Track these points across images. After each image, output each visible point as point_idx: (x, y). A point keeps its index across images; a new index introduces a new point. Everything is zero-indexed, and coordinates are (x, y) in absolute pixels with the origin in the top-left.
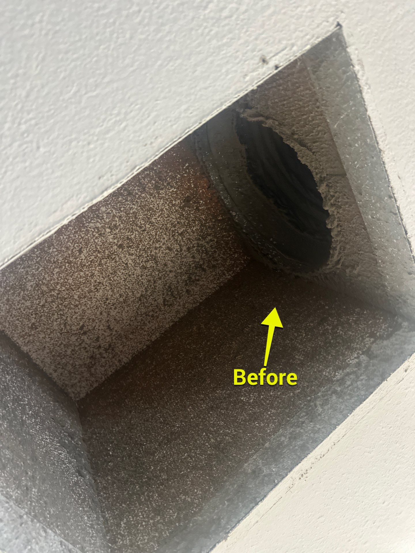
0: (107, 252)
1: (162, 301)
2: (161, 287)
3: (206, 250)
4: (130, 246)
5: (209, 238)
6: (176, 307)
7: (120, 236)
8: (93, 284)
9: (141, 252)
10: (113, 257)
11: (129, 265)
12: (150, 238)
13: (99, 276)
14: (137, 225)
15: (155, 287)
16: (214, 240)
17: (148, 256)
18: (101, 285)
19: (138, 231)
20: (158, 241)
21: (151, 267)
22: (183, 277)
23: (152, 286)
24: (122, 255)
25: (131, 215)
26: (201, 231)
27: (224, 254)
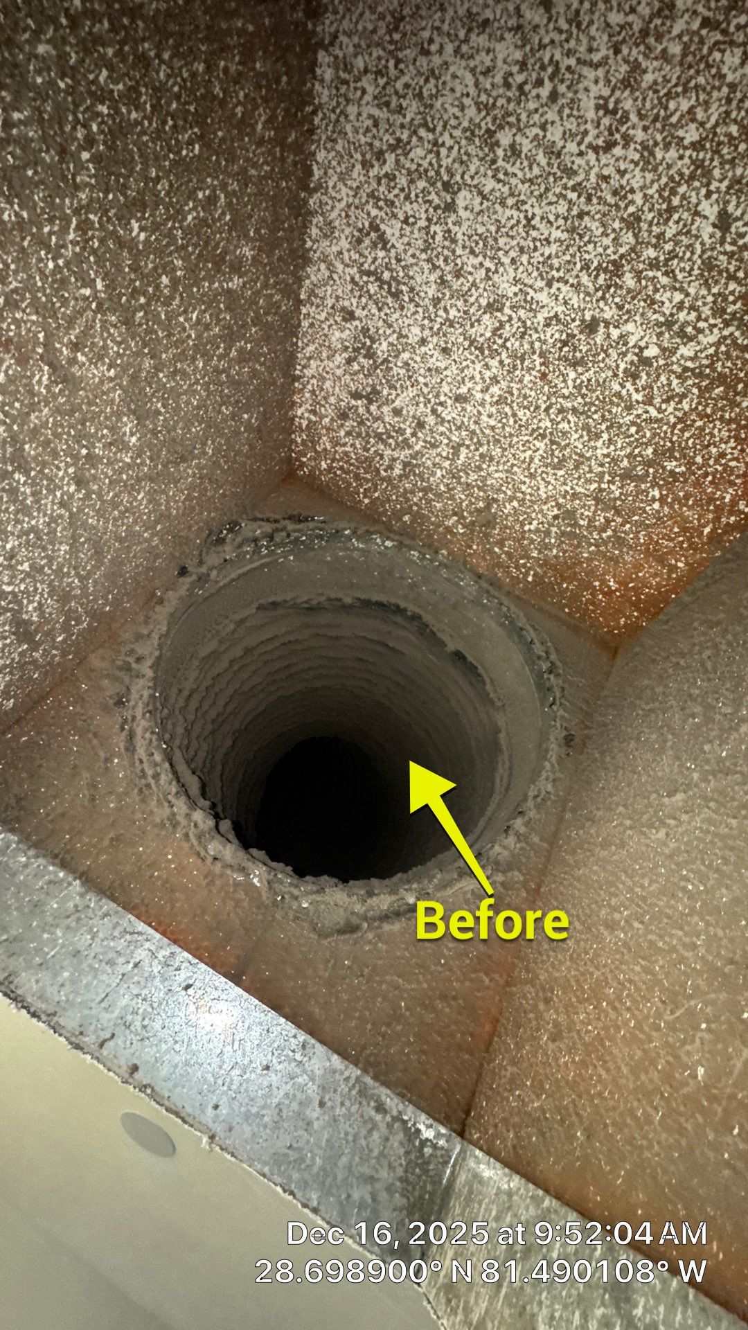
0: (629, 281)
1: (389, 232)
2: (419, 279)
3: (386, 444)
4: (565, 343)
5: (397, 471)
6: (344, 244)
7: (608, 356)
8: (634, 118)
9: (526, 346)
10: (602, 276)
11: (540, 284)
12: (525, 397)
13: (622, 173)
14: (574, 410)
15: (435, 267)
16: (385, 471)
17: (504, 346)
18: (600, 142)
19: (564, 397)
20: (501, 401)
21: (478, 321)
22: (385, 345)
23: (441, 263)
24: (575, 302)
25: (603, 427)
26: (421, 476)
27: (346, 453)
